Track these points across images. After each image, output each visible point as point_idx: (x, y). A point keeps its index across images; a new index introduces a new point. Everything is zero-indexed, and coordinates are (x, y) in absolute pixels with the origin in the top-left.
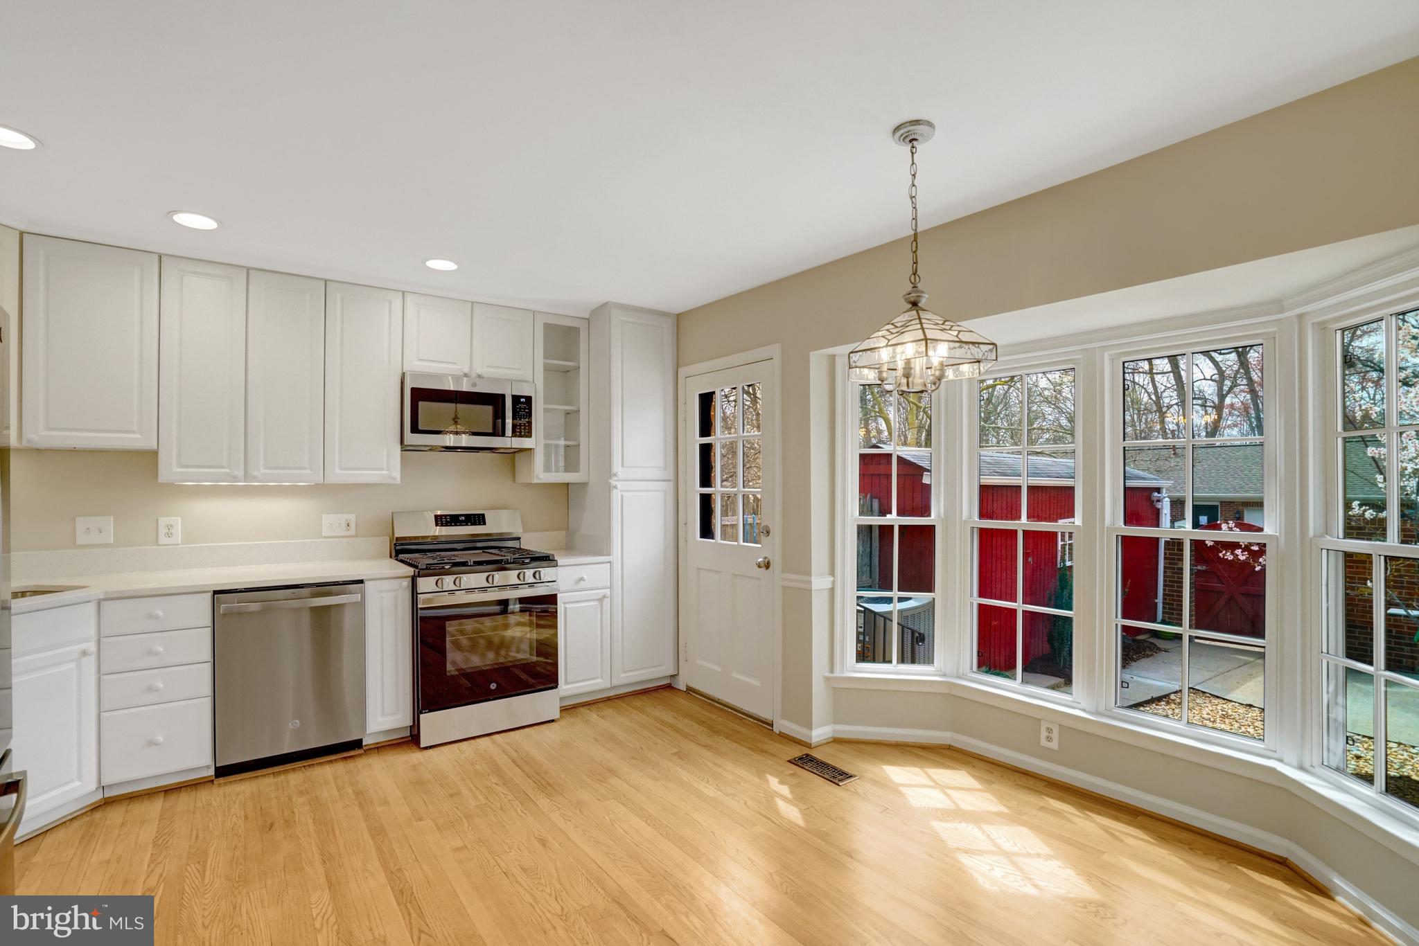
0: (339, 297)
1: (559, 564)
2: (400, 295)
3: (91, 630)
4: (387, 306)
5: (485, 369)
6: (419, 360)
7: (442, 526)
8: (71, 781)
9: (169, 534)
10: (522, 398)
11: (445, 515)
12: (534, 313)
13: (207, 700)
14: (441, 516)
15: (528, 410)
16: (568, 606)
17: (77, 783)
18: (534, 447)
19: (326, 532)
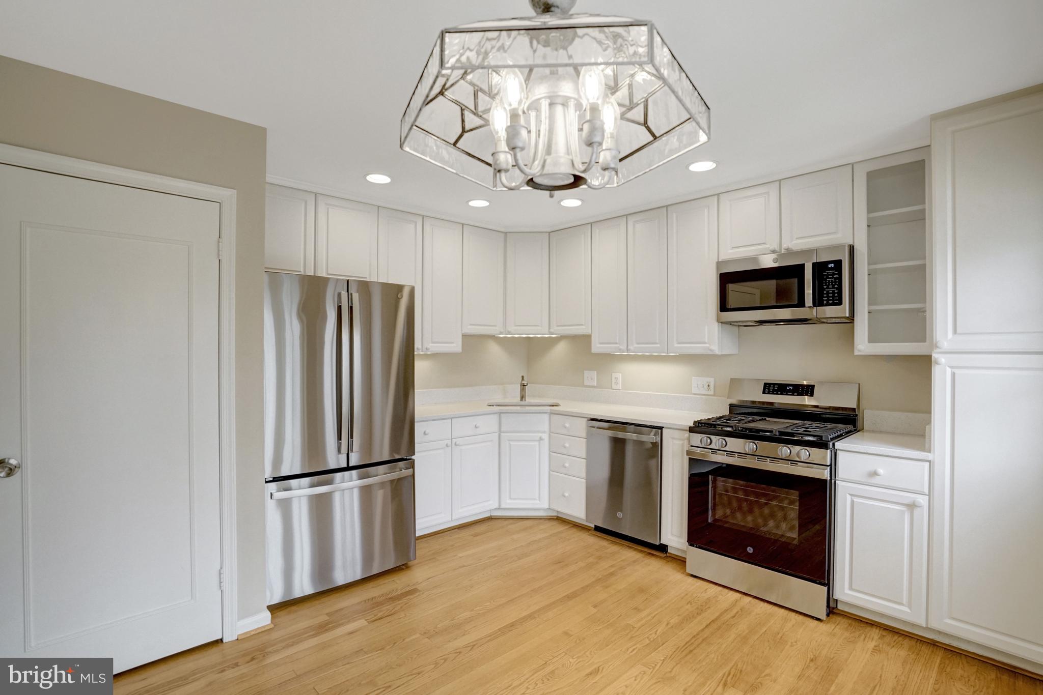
0: (675, 215)
1: (834, 448)
2: (716, 198)
3: (546, 427)
4: (706, 210)
5: (795, 242)
6: (733, 248)
7: (769, 393)
8: (534, 499)
9: (616, 383)
10: (830, 264)
11: (774, 384)
12: (853, 165)
13: (584, 481)
14: (770, 384)
15: (837, 276)
16: (856, 500)
17: (538, 502)
18: (847, 315)
19: (695, 390)
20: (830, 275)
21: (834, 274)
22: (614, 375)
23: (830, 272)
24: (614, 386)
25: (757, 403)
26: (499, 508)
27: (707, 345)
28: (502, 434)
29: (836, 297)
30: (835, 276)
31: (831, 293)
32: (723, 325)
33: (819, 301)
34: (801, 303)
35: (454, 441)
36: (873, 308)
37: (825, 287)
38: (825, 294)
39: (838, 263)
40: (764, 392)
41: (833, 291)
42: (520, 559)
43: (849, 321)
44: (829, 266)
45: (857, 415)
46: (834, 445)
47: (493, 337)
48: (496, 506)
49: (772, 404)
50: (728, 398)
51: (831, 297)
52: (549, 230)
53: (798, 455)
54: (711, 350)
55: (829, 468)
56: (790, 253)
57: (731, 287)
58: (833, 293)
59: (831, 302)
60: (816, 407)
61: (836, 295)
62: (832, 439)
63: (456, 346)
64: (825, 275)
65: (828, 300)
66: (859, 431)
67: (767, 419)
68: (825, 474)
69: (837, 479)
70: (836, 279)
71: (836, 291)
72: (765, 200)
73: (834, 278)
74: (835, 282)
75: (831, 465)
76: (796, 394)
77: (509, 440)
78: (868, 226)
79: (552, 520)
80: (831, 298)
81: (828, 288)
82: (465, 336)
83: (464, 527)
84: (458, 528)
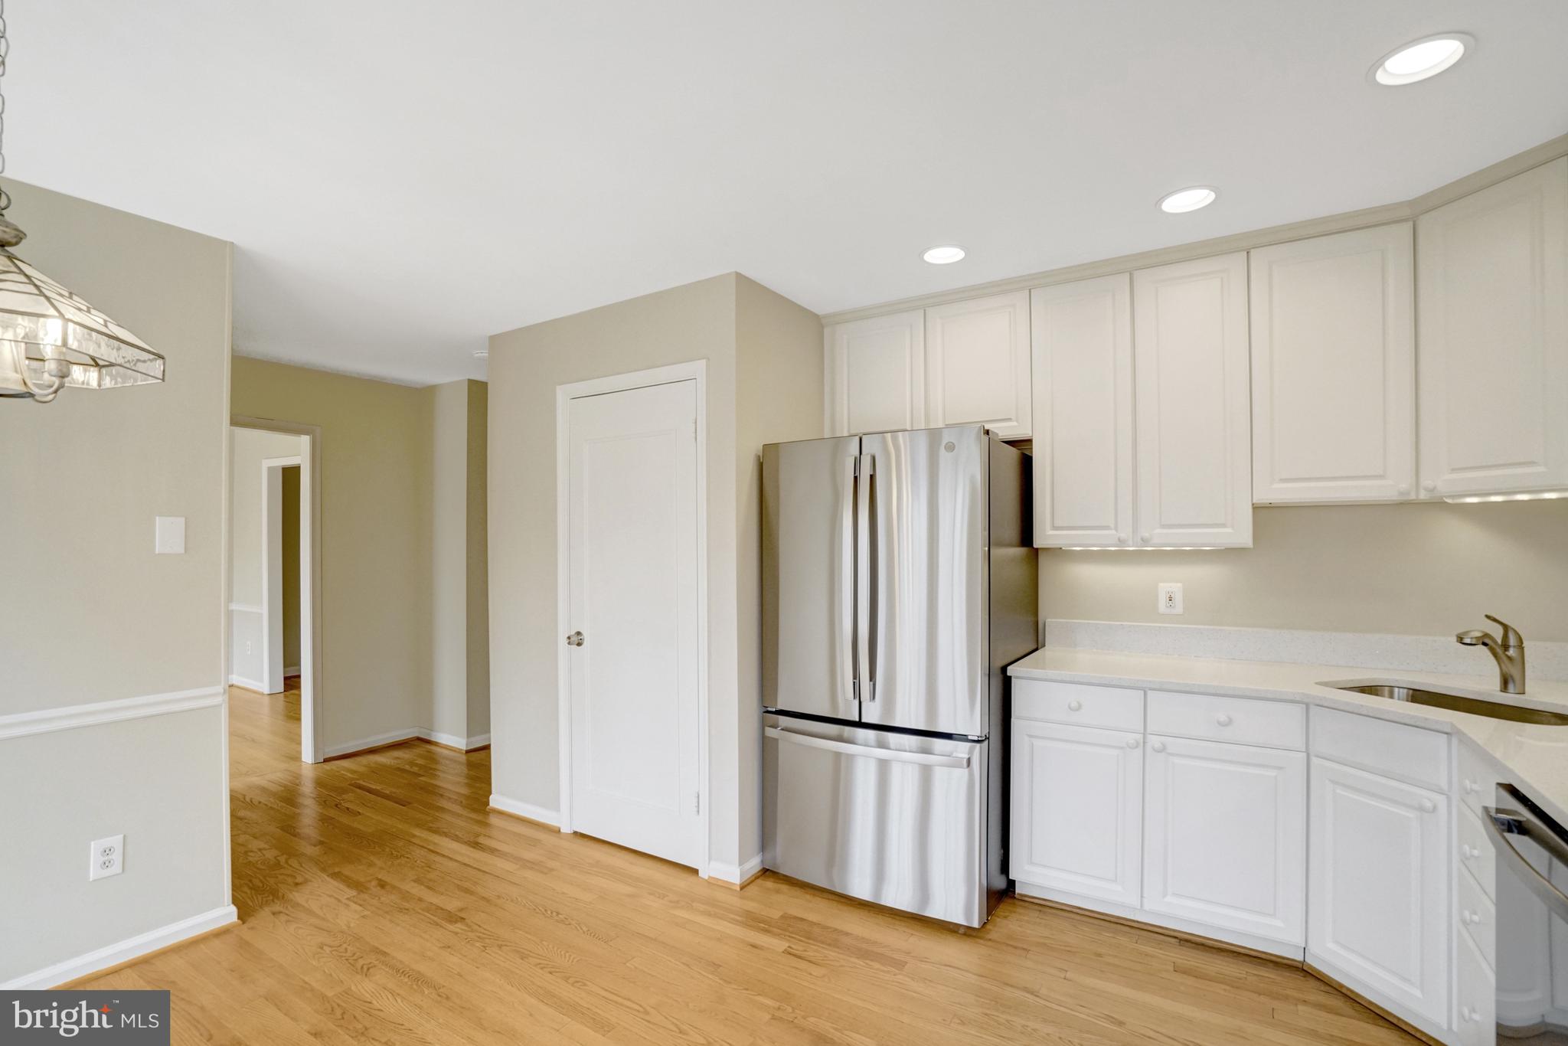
8: (1405, 980)
28: (1314, 760)
35: (1152, 739)
48: (1297, 940)
77: (1333, 781)
82: (1256, 508)
83: (1197, 944)
84: (1181, 940)
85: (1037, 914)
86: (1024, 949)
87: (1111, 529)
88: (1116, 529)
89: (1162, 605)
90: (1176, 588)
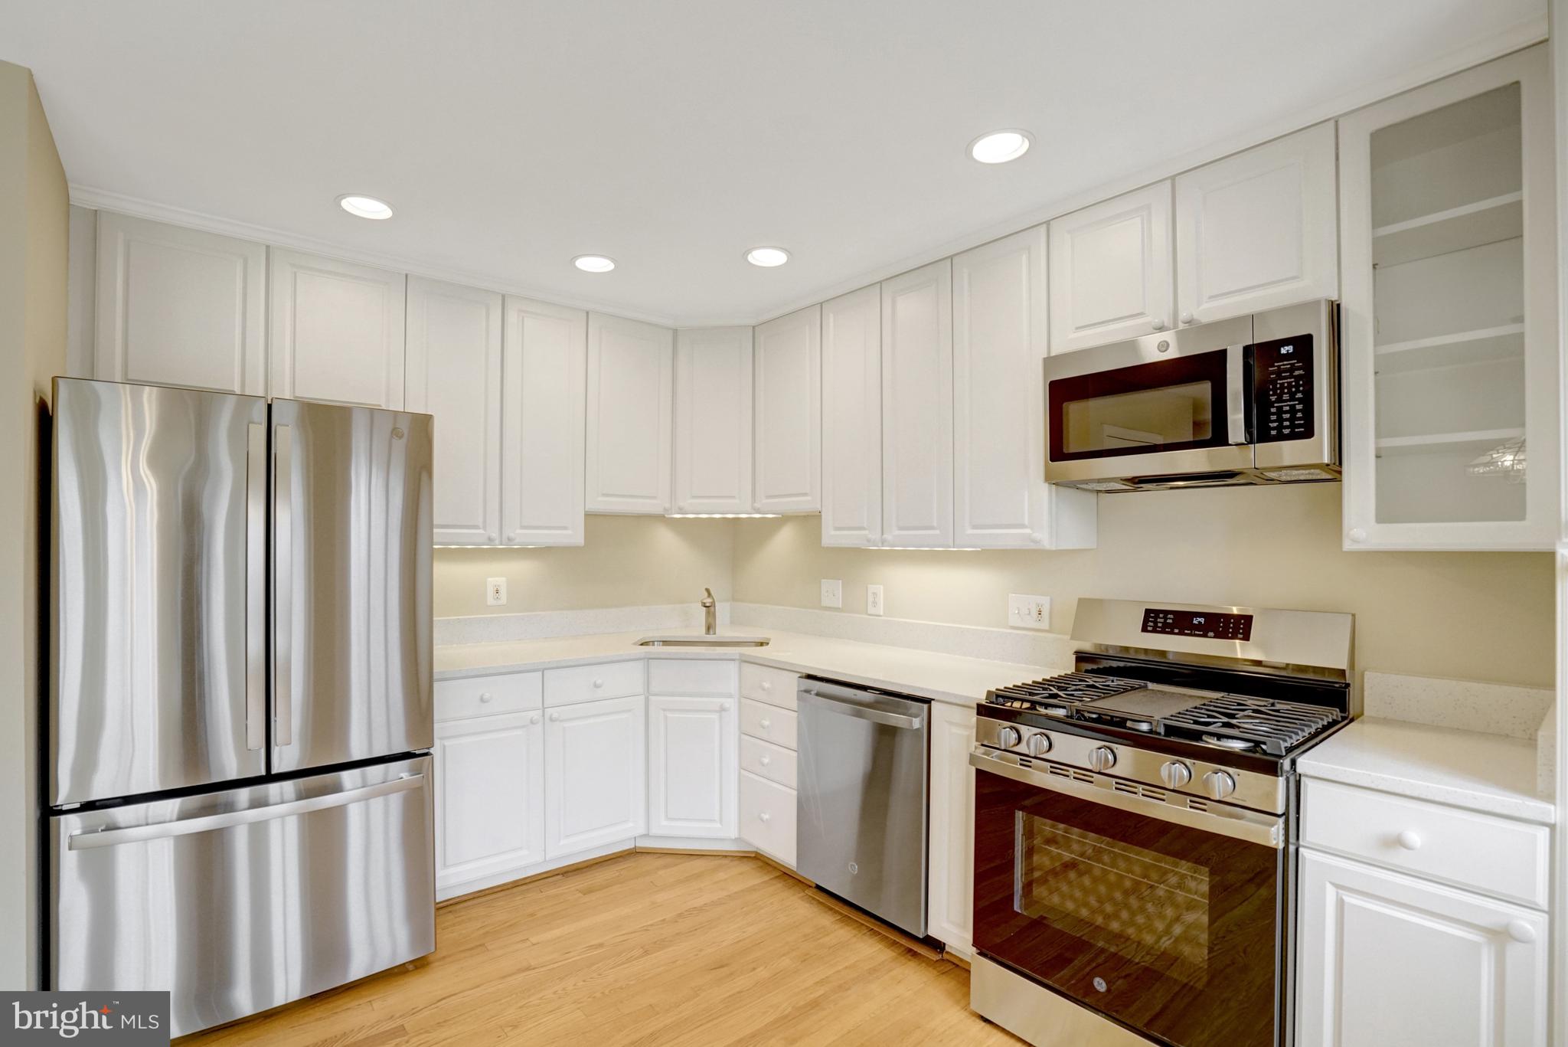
0: (966, 274)
1: (1295, 771)
2: (1043, 229)
3: (733, 686)
4: (1024, 258)
5: (1205, 306)
6: (1077, 328)
7: (1154, 631)
8: (711, 821)
9: (875, 604)
10: (1283, 346)
11: (1166, 613)
12: (1337, 122)
13: (795, 793)
14: (1157, 612)
15: (1301, 372)
16: (1350, 899)
17: (719, 825)
18: (1326, 460)
19: (1014, 620)
20: (1285, 371)
21: (1293, 369)
22: (872, 588)
23: (1285, 365)
24: (871, 610)
25: (1131, 651)
26: (646, 836)
27: (1028, 531)
28: (652, 698)
29: (1300, 419)
30: (1297, 373)
31: (1286, 412)
32: (1061, 489)
33: (1260, 431)
34: (1219, 438)
35: (549, 711)
36: (1387, 442)
37: (1273, 398)
38: (1273, 414)
39: (1303, 345)
40: (1144, 629)
41: (1293, 407)
42: (646, 953)
43: (1330, 477)
44: (1283, 351)
45: (1348, 685)
46: (1293, 763)
47: (660, 518)
48: (642, 831)
49: (1163, 653)
50: (1072, 638)
51: (1286, 420)
52: (753, 322)
53: (1206, 783)
54: (1034, 541)
55: (1281, 821)
56: (1195, 328)
57: (1074, 410)
58: (1293, 408)
59: (1286, 431)
60: (1258, 663)
61: (1299, 415)
62: (1289, 750)
63: (575, 535)
64: (1272, 373)
65: (1280, 428)
66: (1352, 720)
67: (1151, 686)
68: (1273, 836)
69: (1301, 842)
70: (1299, 377)
71: (1299, 407)
72: (1143, 224)
73: (1295, 377)
74: (1297, 386)
75: (1286, 814)
76: (1211, 634)
77: (664, 710)
78: (1374, 266)
79: (745, 859)
80: (1287, 423)
81: (1280, 400)
82: (589, 515)
83: (575, 870)
84: (562, 874)
85: (451, 917)
86: (480, 945)
87: (480, 528)
88: (484, 528)
89: (490, 601)
90: (501, 581)
